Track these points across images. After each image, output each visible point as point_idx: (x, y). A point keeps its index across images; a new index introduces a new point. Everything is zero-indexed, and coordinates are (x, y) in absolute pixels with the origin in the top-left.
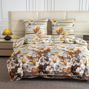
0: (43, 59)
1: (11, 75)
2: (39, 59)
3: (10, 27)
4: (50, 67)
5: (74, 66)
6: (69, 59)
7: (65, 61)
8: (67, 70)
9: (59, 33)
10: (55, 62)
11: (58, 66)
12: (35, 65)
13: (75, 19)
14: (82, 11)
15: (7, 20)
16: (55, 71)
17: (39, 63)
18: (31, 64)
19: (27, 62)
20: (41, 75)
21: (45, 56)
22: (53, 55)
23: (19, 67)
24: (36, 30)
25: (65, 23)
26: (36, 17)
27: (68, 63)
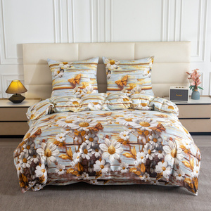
0: (88, 147)
1: (22, 181)
2: (79, 147)
3: (22, 75)
4: (102, 162)
5: (151, 159)
6: (141, 146)
7: (132, 150)
8: (137, 169)
9: (121, 86)
10: (112, 152)
11: (119, 161)
12: (72, 160)
13: (152, 58)
14: (167, 41)
15: (16, 62)
16: (113, 170)
17: (79, 154)
18: (63, 157)
19: (54, 154)
20: (85, 179)
21: (91, 139)
22: (107, 137)
23: (39, 163)
24: (74, 82)
25: (133, 65)
26: (74, 55)
27: (139, 155)
